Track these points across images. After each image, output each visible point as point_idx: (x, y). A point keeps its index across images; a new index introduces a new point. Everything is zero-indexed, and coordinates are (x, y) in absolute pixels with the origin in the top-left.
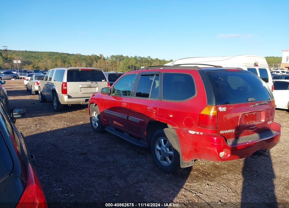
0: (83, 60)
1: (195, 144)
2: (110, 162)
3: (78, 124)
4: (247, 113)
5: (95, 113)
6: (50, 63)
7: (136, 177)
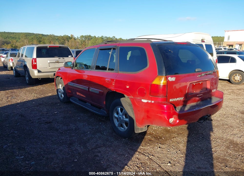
0: (57, 40)
1: (148, 111)
2: (73, 129)
3: (47, 95)
4: (194, 82)
5: (61, 85)
6: (27, 43)
7: (95, 142)
